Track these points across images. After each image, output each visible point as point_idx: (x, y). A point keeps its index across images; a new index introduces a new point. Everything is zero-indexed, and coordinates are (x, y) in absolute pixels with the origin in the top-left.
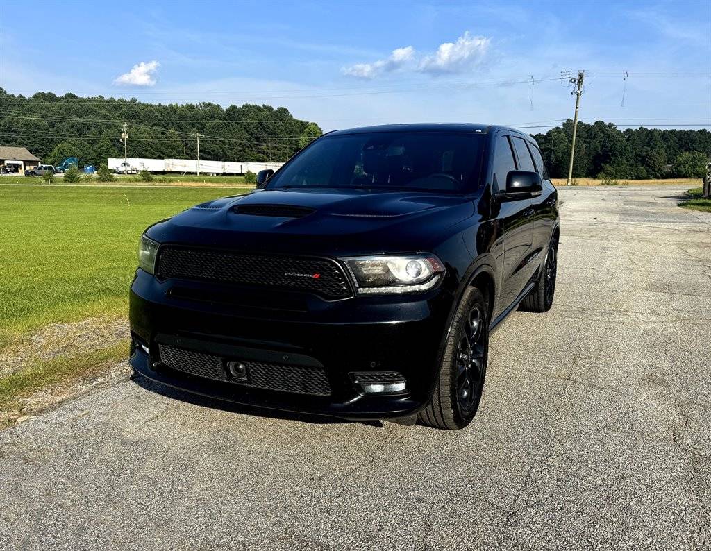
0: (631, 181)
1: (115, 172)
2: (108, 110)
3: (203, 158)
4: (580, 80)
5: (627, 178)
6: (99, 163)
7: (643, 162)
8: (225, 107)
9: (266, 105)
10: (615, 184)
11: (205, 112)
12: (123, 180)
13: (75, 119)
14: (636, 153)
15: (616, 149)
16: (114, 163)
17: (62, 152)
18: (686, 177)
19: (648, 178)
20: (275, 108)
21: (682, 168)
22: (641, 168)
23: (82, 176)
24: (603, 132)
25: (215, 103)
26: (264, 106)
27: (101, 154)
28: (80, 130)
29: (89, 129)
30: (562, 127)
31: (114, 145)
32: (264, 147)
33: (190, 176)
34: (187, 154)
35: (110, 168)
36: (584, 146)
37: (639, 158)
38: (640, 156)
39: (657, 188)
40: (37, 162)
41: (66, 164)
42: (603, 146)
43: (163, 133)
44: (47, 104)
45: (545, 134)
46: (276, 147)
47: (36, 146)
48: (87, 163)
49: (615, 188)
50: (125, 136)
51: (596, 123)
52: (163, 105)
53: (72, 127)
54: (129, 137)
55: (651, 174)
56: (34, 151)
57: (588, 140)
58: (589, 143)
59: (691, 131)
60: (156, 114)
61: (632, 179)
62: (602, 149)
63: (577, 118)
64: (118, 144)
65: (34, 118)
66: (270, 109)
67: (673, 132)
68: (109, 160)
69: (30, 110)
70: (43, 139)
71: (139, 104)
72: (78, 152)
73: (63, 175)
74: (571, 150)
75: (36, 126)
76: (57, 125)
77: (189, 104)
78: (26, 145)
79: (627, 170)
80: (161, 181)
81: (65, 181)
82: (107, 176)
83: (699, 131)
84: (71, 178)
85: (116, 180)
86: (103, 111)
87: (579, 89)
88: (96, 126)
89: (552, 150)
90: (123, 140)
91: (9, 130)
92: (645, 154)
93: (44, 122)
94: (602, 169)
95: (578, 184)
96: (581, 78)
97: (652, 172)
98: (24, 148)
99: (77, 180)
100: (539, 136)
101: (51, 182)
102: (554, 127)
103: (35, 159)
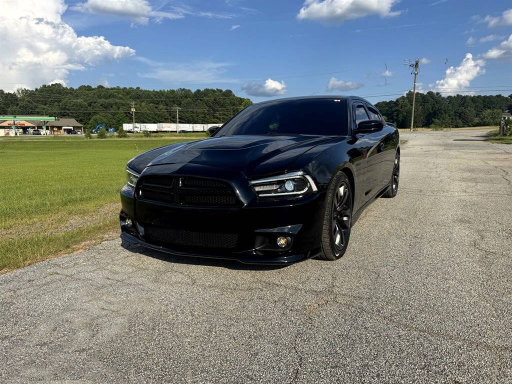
0: (452, 129)
1: (129, 132)
2: (122, 94)
3: (180, 122)
5: (449, 127)
7: (460, 117)
8: (193, 91)
9: (218, 88)
10: (442, 130)
11: (181, 94)
12: (133, 136)
13: (103, 101)
14: (455, 111)
15: (441, 109)
16: (127, 127)
17: (95, 120)
18: (489, 125)
19: (464, 127)
20: (224, 90)
21: (486, 120)
22: (458, 120)
23: (108, 134)
24: (433, 98)
25: (187, 88)
27: (119, 121)
28: (106, 107)
29: (112, 107)
30: (406, 96)
31: (127, 116)
32: (217, 114)
33: (173, 133)
34: (171, 120)
35: (125, 129)
36: (421, 107)
37: (457, 114)
38: (457, 113)
39: (469, 131)
40: (81, 127)
41: (98, 128)
43: (156, 108)
44: (87, 92)
45: (395, 101)
46: (225, 114)
47: (80, 118)
48: (111, 127)
49: (442, 132)
50: (133, 110)
51: (428, 93)
52: (156, 90)
53: (101, 105)
54: (136, 110)
55: (465, 124)
56: (80, 121)
57: (423, 104)
58: (424, 105)
59: (491, 96)
60: (152, 96)
61: (453, 127)
62: (432, 109)
63: (415, 90)
64: (129, 115)
65: (80, 101)
66: (221, 91)
67: (479, 97)
68: (124, 124)
69: (77, 96)
70: (85, 114)
71: (141, 91)
72: (105, 120)
73: (97, 134)
74: (412, 111)
75: (81, 106)
76: (93, 104)
77: (172, 89)
78: (75, 117)
79: (450, 122)
80: (155, 136)
81: (98, 138)
82: (123, 134)
83: (497, 96)
84: (102, 136)
85: (129, 137)
86: (120, 95)
87: (416, 71)
88: (116, 104)
89: (400, 111)
90: (132, 112)
91: (64, 109)
92: (461, 111)
93: (85, 103)
94: (433, 122)
95: (417, 131)
96: (417, 64)
97: (466, 122)
98: (74, 119)
99: (105, 137)
100: (391, 102)
101: (90, 138)
102: (400, 96)
103: (79, 125)
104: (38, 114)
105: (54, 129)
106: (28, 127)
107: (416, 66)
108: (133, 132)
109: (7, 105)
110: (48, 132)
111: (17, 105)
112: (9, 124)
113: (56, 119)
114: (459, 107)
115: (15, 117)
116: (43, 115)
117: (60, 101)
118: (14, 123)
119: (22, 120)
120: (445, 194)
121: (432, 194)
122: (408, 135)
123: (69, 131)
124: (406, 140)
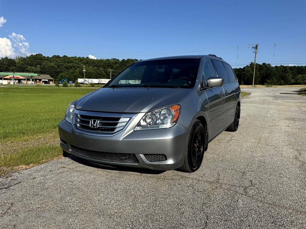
0: (277, 86)
1: (82, 83)
4: (256, 47)
5: (276, 85)
6: (74, 80)
7: (283, 79)
8: (121, 60)
9: (136, 59)
10: (272, 87)
11: (113, 62)
12: (84, 86)
13: (66, 65)
14: (279, 75)
15: (271, 74)
16: (80, 80)
17: (61, 76)
18: (301, 84)
19: (285, 85)
21: (299, 81)
22: (282, 81)
23: (69, 85)
24: (266, 67)
25: (117, 58)
26: (135, 59)
27: (75, 77)
28: (67, 68)
29: (71, 68)
30: (249, 65)
31: (80, 74)
34: (106, 77)
35: (79, 82)
36: (259, 72)
37: (281, 77)
39: (288, 88)
40: (53, 80)
41: (63, 81)
42: (266, 73)
43: (98, 69)
44: (57, 59)
45: (243, 68)
47: (52, 74)
48: (70, 80)
49: (272, 88)
50: (84, 70)
51: (263, 64)
52: (98, 59)
53: (65, 67)
54: (86, 71)
55: (286, 83)
56: (52, 76)
57: (260, 70)
59: (302, 66)
60: (96, 62)
61: (278, 85)
62: (265, 73)
63: (256, 61)
64: (82, 73)
65: (52, 64)
67: (294, 67)
68: (78, 79)
69: (51, 62)
70: (55, 72)
71: (89, 59)
72: (67, 76)
73: (62, 84)
74: (253, 74)
75: (53, 67)
76: (60, 67)
77: (108, 59)
78: (49, 74)
79: (276, 81)
80: (97, 87)
81: (63, 87)
82: (78, 85)
84: (65, 85)
85: (81, 86)
86: (77, 62)
87: (256, 51)
88: (74, 66)
89: (245, 74)
90: (84, 72)
91: (43, 69)
92: (283, 75)
93: (56, 66)
94: (266, 82)
95: (256, 87)
96: (257, 46)
97: (287, 82)
98: (48, 75)
99: (67, 87)
100: (240, 69)
101: (58, 87)
102: (246, 65)
103: (52, 79)
104: (28, 71)
105: (37, 81)
106: (22, 79)
107: (256, 48)
108: (84, 84)
109: (9, 66)
110: (33, 82)
111: (15, 66)
112: (10, 77)
113: (38, 75)
114: (282, 73)
115: (14, 73)
116: (30, 72)
117: (41, 64)
118: (13, 77)
119: (18, 75)
120: (277, 127)
121: (269, 127)
122: (251, 90)
123: (46, 82)
124: (250, 92)
